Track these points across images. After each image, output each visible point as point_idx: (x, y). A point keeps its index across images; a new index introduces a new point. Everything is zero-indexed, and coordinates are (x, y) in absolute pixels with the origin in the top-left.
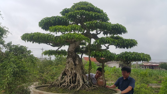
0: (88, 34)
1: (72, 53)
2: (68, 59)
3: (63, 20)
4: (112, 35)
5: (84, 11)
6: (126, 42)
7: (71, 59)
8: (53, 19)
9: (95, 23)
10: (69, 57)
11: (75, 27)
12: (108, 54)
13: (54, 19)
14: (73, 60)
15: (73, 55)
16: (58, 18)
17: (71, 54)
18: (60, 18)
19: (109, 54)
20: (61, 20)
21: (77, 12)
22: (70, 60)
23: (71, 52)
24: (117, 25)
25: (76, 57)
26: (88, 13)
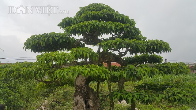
0: (106, 55)
1: (81, 88)
2: (76, 97)
3: (61, 41)
4: (145, 53)
5: (97, 23)
6: (173, 70)
7: (81, 97)
8: (43, 39)
9: (118, 43)
10: (77, 94)
11: (81, 53)
12: (143, 97)
13: (46, 39)
14: (84, 98)
15: (83, 90)
16: (53, 38)
17: (79, 90)
18: (56, 36)
19: (145, 96)
20: (59, 40)
21: (85, 26)
22: (79, 99)
23: (80, 86)
24: (156, 42)
25: (88, 94)
26: (103, 25)
